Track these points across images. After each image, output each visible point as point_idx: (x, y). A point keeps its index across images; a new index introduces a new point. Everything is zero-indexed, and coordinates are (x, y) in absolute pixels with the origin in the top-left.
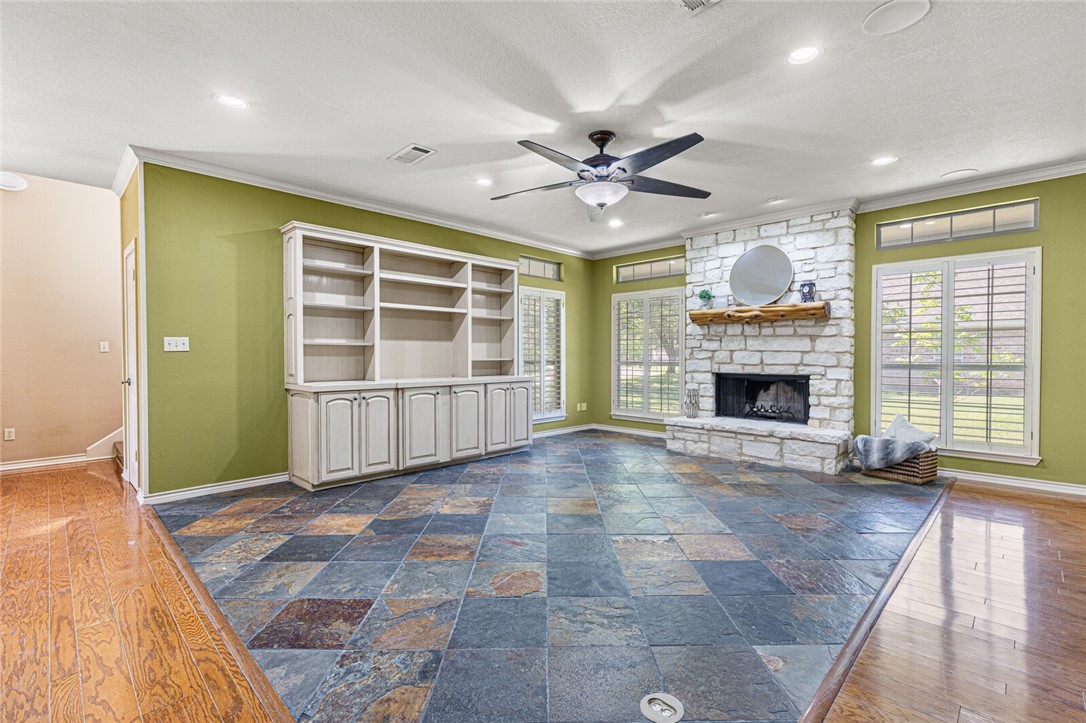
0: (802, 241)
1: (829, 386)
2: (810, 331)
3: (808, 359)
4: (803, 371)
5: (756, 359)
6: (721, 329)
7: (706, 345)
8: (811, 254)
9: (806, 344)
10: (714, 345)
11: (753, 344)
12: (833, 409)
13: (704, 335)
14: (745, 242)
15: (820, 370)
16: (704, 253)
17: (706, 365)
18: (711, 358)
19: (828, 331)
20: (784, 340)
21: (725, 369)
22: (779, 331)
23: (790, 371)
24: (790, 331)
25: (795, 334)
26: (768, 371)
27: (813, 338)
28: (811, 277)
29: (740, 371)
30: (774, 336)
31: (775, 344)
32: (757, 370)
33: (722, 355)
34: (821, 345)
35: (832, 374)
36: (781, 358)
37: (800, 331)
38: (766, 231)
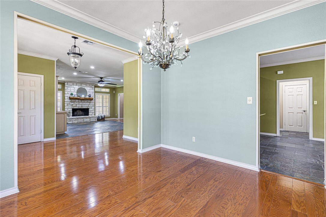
0: (88, 88)
1: (92, 110)
2: (89, 102)
3: (89, 106)
4: (88, 108)
5: (81, 106)
6: (74, 100)
7: (71, 103)
8: (89, 90)
9: (89, 104)
10: (73, 103)
11: (80, 103)
12: (93, 113)
13: (70, 102)
14: (79, 86)
15: (91, 107)
16: (70, 86)
17: (71, 107)
18: (72, 106)
19: (92, 102)
20: (86, 103)
21: (75, 108)
22: (85, 101)
23: (87, 108)
24: (87, 101)
25: (87, 102)
26: (83, 108)
27: (90, 103)
28: (90, 94)
29: (78, 108)
30: (84, 102)
31: (84, 104)
32: (81, 108)
33: (75, 105)
34: (91, 104)
35: (92, 108)
36: (85, 106)
37: (88, 102)
38: (82, 85)
